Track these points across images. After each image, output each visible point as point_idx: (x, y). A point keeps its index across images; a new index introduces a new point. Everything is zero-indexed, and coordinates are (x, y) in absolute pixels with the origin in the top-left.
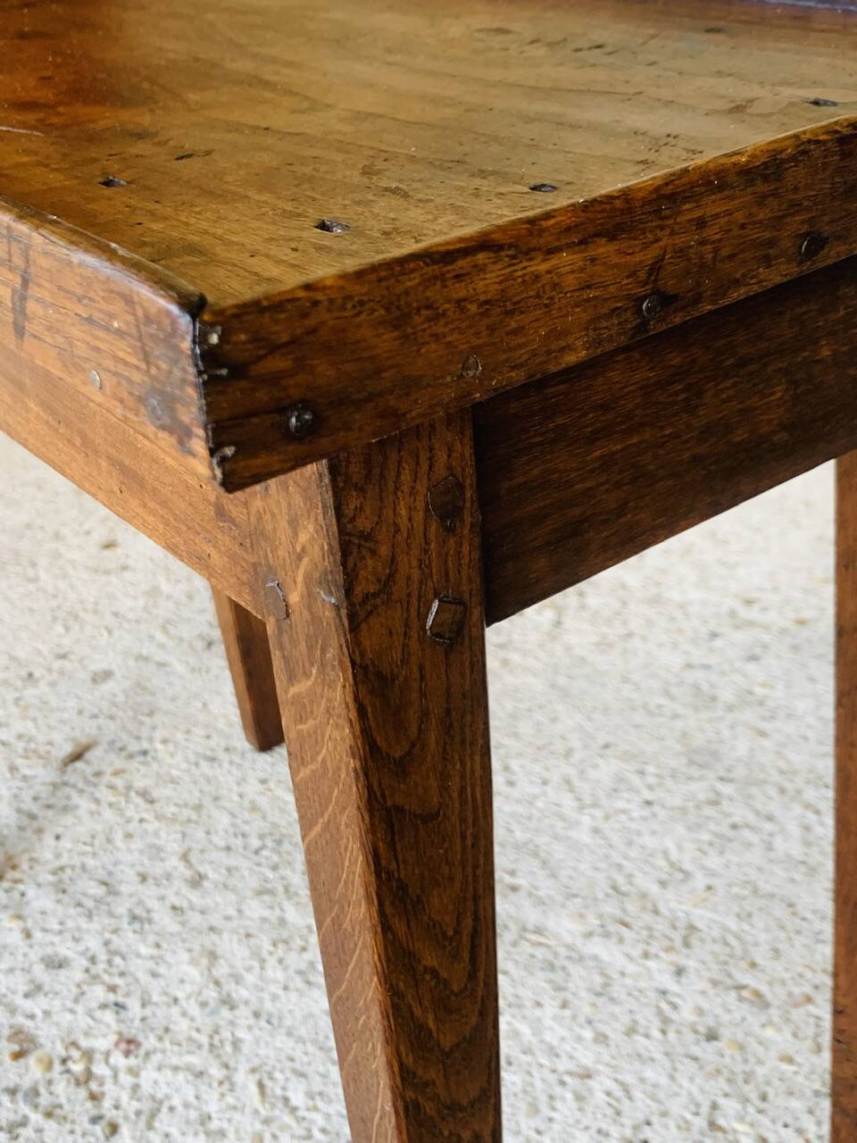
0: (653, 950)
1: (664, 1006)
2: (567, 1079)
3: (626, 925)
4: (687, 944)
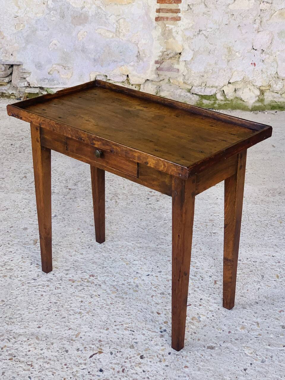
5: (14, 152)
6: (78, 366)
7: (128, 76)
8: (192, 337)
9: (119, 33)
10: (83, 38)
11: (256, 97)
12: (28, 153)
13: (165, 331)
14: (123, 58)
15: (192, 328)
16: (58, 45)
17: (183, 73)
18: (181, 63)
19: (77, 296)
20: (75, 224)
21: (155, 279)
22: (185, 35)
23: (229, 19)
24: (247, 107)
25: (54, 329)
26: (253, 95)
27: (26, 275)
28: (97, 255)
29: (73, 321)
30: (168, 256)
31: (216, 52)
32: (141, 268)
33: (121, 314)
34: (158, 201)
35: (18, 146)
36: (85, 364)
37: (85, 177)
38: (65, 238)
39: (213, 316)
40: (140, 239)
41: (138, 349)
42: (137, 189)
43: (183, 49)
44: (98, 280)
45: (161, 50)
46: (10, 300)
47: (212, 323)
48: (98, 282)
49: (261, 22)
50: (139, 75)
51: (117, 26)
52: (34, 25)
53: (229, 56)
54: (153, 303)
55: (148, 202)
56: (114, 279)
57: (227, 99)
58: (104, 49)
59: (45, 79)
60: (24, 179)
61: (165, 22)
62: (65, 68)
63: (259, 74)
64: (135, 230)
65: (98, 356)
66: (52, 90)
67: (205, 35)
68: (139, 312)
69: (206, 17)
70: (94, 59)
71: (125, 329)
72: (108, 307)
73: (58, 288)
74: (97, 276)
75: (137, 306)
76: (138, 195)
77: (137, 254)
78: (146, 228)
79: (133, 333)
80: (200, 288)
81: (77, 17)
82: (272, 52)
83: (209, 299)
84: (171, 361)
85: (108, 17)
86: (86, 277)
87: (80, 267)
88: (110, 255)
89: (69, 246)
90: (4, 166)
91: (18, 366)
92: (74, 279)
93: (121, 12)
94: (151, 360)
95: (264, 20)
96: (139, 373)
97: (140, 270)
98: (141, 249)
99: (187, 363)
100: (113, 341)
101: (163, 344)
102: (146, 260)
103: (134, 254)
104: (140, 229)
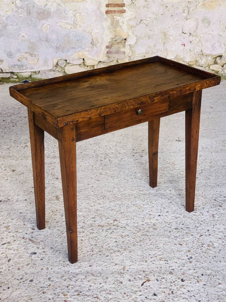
5: (8, 126)
6: (136, 294)
7: (84, 59)
8: (214, 260)
9: (76, 24)
10: (46, 30)
12: (21, 127)
13: (191, 258)
14: (80, 45)
15: (211, 253)
16: (26, 37)
17: (128, 54)
18: (126, 46)
19: (111, 238)
21: (166, 217)
22: (129, 24)
23: (164, 10)
25: (104, 266)
27: (61, 225)
28: (112, 204)
29: (116, 258)
30: (168, 199)
31: (154, 36)
32: (152, 211)
33: (152, 248)
34: (142, 157)
35: (9, 121)
36: (140, 291)
39: (223, 242)
40: (140, 188)
41: (176, 274)
42: (121, 149)
43: (128, 36)
44: (122, 223)
45: (111, 37)
46: (58, 247)
47: (224, 247)
48: (122, 225)
49: (189, 11)
50: (93, 58)
51: (74, 19)
52: (5, 21)
53: (164, 39)
54: (172, 237)
55: (134, 158)
56: (134, 221)
58: (64, 38)
59: (16, 65)
61: (112, 14)
62: (31, 55)
63: (188, 52)
64: (134, 181)
65: (147, 284)
66: (21, 74)
67: (145, 24)
68: (165, 245)
69: (146, 9)
70: (56, 47)
71: (160, 260)
72: (139, 244)
73: (92, 233)
74: (119, 220)
75: (161, 240)
76: (124, 153)
77: (144, 200)
78: (142, 179)
79: (168, 262)
80: (204, 222)
81: (41, 13)
82: (198, 35)
83: (214, 229)
84: (206, 281)
85: (66, 12)
86: (111, 222)
87: (103, 215)
88: (123, 202)
90: (5, 139)
91: (87, 299)
92: (102, 224)
93: (77, 8)
94: (190, 282)
95: (191, 10)
96: (185, 293)
97: (151, 212)
98: (145, 195)
99: (219, 281)
100: (154, 270)
101: (194, 268)
102: (153, 203)
103: (141, 200)
104: (137, 180)
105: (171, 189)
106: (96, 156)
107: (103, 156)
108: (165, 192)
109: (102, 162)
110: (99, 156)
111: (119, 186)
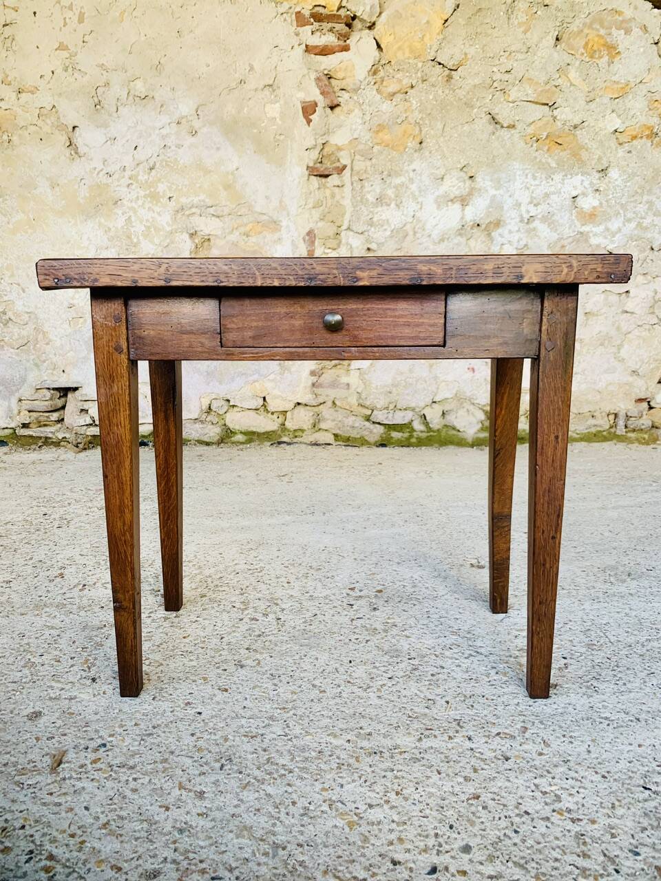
0: (451, 735)
1: (477, 755)
2: (470, 802)
3: (431, 729)
4: (461, 727)
5: (47, 527)
7: (264, 398)
11: (478, 423)
17: (357, 388)
18: (352, 372)
20: (176, 689)
24: (465, 439)
26: (475, 421)
28: (249, 796)
34: (375, 609)
35: (57, 516)
37: (200, 568)
38: (150, 740)
40: (363, 723)
42: (319, 585)
50: (284, 395)
55: (352, 614)
57: (430, 428)
60: (59, 579)
64: (344, 695)
76: (326, 598)
77: (371, 778)
78: (369, 687)
88: (290, 790)
89: (160, 766)
97: (399, 847)
102: (406, 799)
103: (363, 779)
104: (355, 689)
105: (471, 733)
106: (242, 607)
107: (262, 606)
108: (450, 746)
109: (254, 626)
110: (251, 605)
111: (291, 713)
